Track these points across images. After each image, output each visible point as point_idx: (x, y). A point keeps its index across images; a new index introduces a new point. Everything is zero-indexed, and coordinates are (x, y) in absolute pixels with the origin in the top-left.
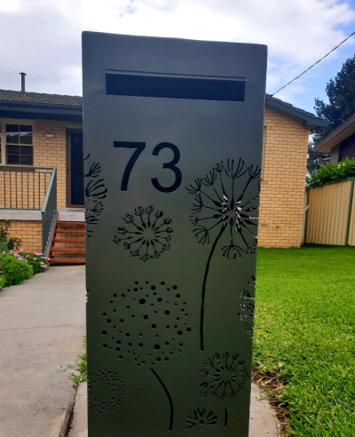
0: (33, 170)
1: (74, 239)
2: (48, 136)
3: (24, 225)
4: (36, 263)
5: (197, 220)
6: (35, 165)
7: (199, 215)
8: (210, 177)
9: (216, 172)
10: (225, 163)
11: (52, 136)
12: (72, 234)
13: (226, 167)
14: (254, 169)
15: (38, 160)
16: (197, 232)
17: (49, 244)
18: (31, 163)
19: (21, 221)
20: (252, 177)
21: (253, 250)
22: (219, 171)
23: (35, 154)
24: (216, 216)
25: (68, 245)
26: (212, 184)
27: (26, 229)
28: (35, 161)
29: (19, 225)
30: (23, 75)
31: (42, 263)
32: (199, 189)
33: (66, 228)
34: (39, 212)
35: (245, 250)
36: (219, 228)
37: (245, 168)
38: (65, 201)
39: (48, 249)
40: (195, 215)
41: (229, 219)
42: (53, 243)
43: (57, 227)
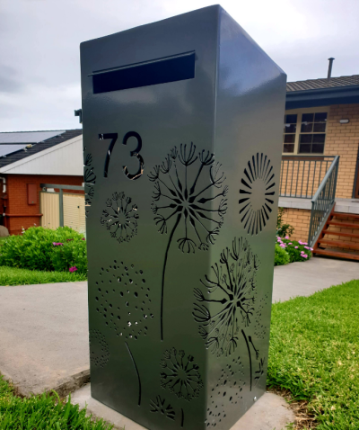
0: (321, 159)
1: (349, 232)
2: (342, 121)
3: (301, 213)
4: (296, 251)
5: (157, 208)
6: (325, 153)
7: (159, 204)
8: (166, 164)
9: (171, 159)
10: (178, 149)
11: (347, 121)
12: (347, 227)
13: (179, 153)
14: (205, 154)
15: (329, 148)
16: (157, 220)
17: (318, 233)
18: (322, 151)
19: (298, 210)
20: (204, 164)
21: (206, 247)
22: (174, 158)
23: (326, 142)
24: (172, 206)
25: (342, 238)
26: (168, 171)
27: (302, 217)
28: (325, 149)
29: (296, 213)
30: (331, 60)
31: (303, 252)
32: (157, 177)
33: (342, 220)
34: (310, 201)
35: (198, 244)
36: (175, 217)
37: (196, 154)
38: (351, 191)
39: (315, 239)
40: (156, 203)
41: (183, 210)
42: (323, 234)
43: (331, 217)
